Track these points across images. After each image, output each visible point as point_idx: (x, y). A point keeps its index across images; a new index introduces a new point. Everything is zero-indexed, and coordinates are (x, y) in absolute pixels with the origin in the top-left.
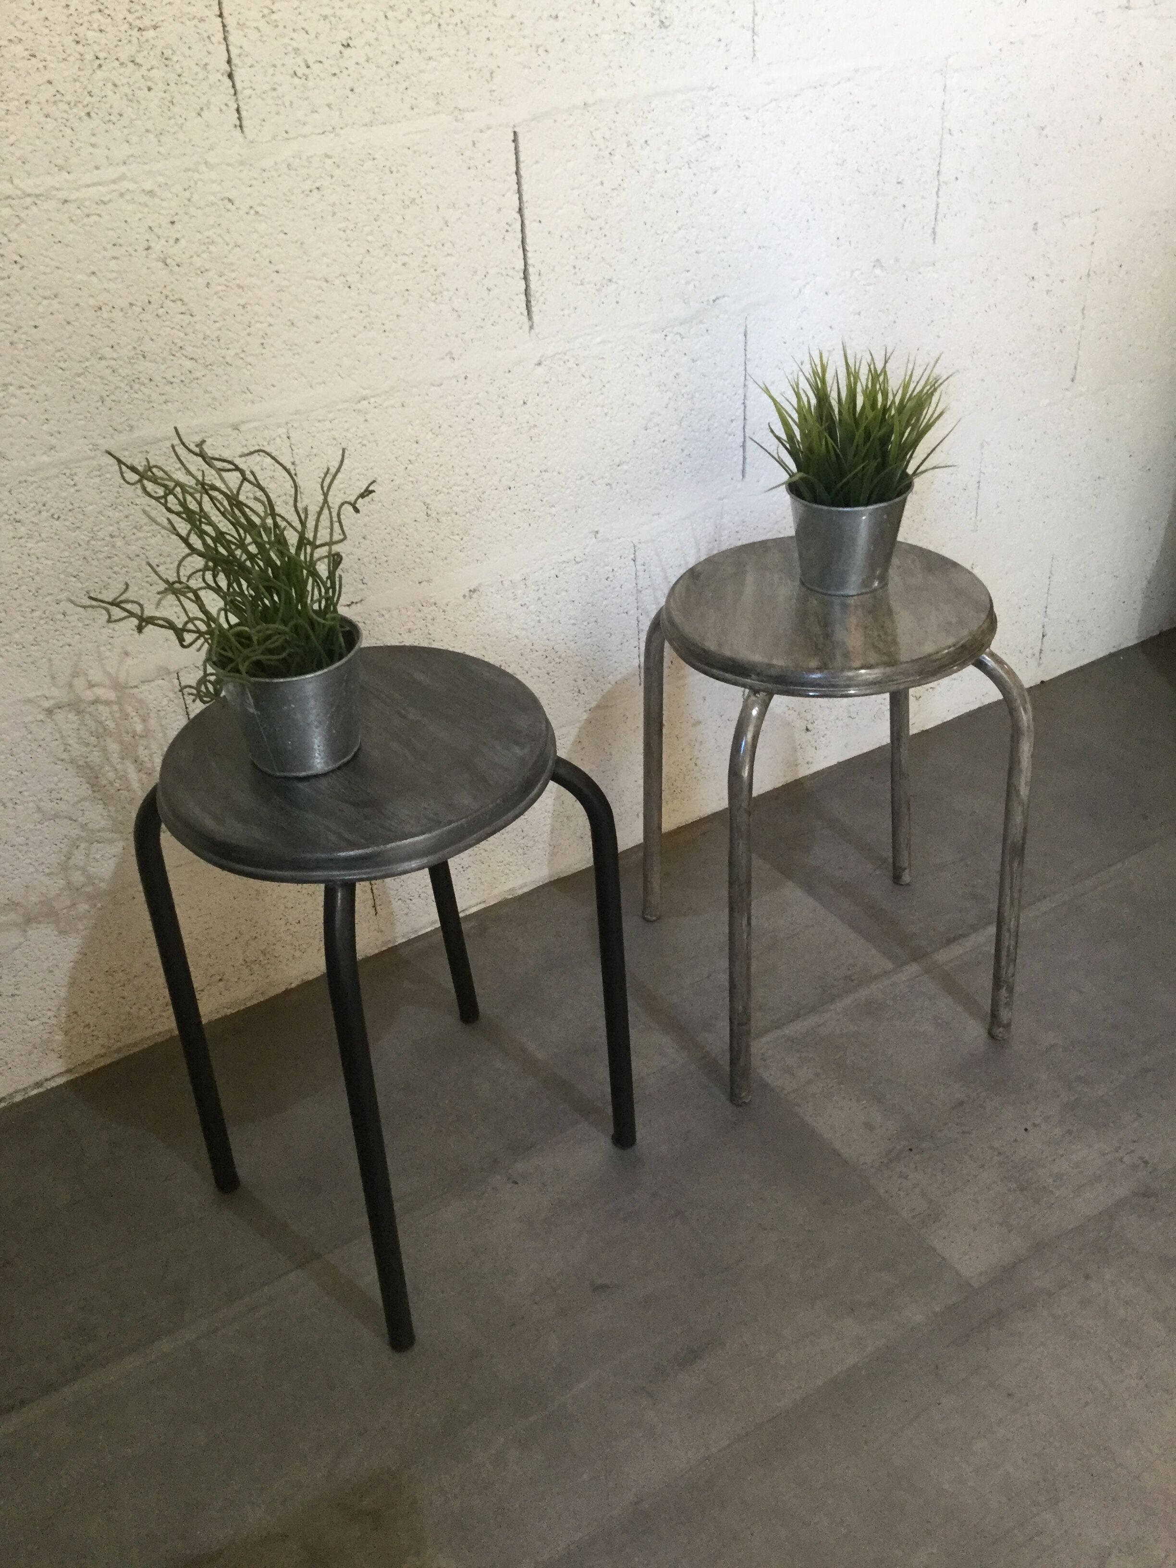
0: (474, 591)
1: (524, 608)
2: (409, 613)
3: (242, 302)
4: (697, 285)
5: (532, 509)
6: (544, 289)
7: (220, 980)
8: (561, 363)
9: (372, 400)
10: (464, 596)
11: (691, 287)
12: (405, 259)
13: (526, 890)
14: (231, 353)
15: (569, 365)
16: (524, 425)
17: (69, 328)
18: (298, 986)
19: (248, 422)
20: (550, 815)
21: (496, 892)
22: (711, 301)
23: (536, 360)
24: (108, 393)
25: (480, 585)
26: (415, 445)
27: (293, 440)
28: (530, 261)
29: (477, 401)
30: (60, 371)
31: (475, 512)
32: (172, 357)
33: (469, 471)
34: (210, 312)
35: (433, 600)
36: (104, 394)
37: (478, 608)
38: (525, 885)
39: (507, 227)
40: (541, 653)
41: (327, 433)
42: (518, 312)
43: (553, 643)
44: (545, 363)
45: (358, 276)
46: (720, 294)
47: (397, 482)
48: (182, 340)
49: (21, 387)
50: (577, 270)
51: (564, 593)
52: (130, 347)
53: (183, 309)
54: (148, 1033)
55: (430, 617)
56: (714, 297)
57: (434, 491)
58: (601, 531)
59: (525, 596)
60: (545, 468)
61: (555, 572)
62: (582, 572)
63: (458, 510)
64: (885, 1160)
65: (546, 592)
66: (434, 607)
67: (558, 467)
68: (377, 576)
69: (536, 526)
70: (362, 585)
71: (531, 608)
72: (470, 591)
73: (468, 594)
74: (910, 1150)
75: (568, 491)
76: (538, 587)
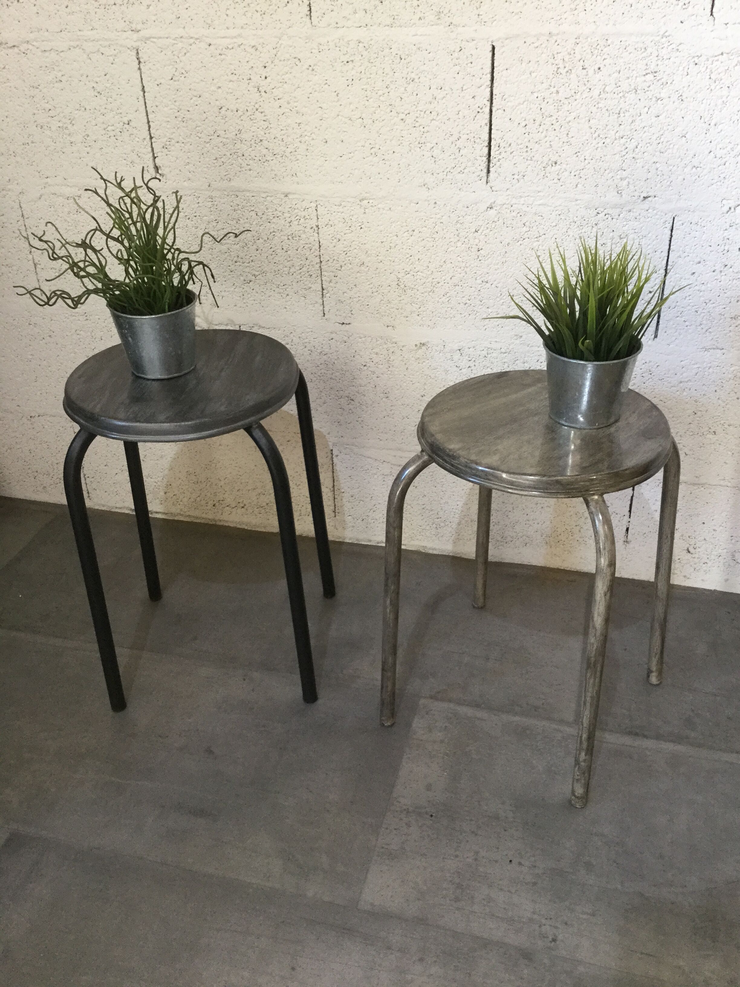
0: (424, 344)
1: (457, 369)
2: (378, 342)
3: (298, 121)
4: (631, 182)
5: (473, 305)
6: (500, 157)
7: (243, 507)
8: (509, 211)
9: (371, 201)
10: (416, 345)
11: (625, 183)
12: (403, 116)
13: (435, 552)
14: (289, 150)
15: (514, 214)
16: (473, 246)
17: (205, 115)
19: (294, 194)
20: (459, 512)
21: (412, 543)
22: (642, 198)
23: (488, 205)
24: (220, 157)
25: (428, 342)
26: (395, 237)
27: (319, 213)
28: (493, 136)
29: (441, 221)
30: (198, 138)
31: (430, 294)
32: (255, 145)
33: (430, 265)
34: (280, 123)
35: (394, 340)
36: (218, 156)
37: (425, 356)
38: (435, 549)
39: (479, 110)
41: (339, 214)
42: (480, 168)
44: (495, 208)
45: (371, 121)
46: (650, 194)
47: (380, 258)
48: (262, 136)
49: (178, 142)
50: (529, 149)
52: (234, 133)
53: (265, 118)
54: (204, 516)
55: (392, 350)
56: (645, 195)
57: (404, 271)
58: (524, 337)
59: (460, 361)
60: (486, 280)
61: (484, 353)
62: (505, 360)
63: (419, 288)
64: (411, 809)
65: (476, 364)
66: (394, 345)
67: (496, 282)
68: (361, 312)
69: (474, 317)
70: (350, 315)
71: (463, 370)
72: (421, 343)
73: (419, 345)
74: (432, 816)
75: (502, 301)
76: (470, 359)
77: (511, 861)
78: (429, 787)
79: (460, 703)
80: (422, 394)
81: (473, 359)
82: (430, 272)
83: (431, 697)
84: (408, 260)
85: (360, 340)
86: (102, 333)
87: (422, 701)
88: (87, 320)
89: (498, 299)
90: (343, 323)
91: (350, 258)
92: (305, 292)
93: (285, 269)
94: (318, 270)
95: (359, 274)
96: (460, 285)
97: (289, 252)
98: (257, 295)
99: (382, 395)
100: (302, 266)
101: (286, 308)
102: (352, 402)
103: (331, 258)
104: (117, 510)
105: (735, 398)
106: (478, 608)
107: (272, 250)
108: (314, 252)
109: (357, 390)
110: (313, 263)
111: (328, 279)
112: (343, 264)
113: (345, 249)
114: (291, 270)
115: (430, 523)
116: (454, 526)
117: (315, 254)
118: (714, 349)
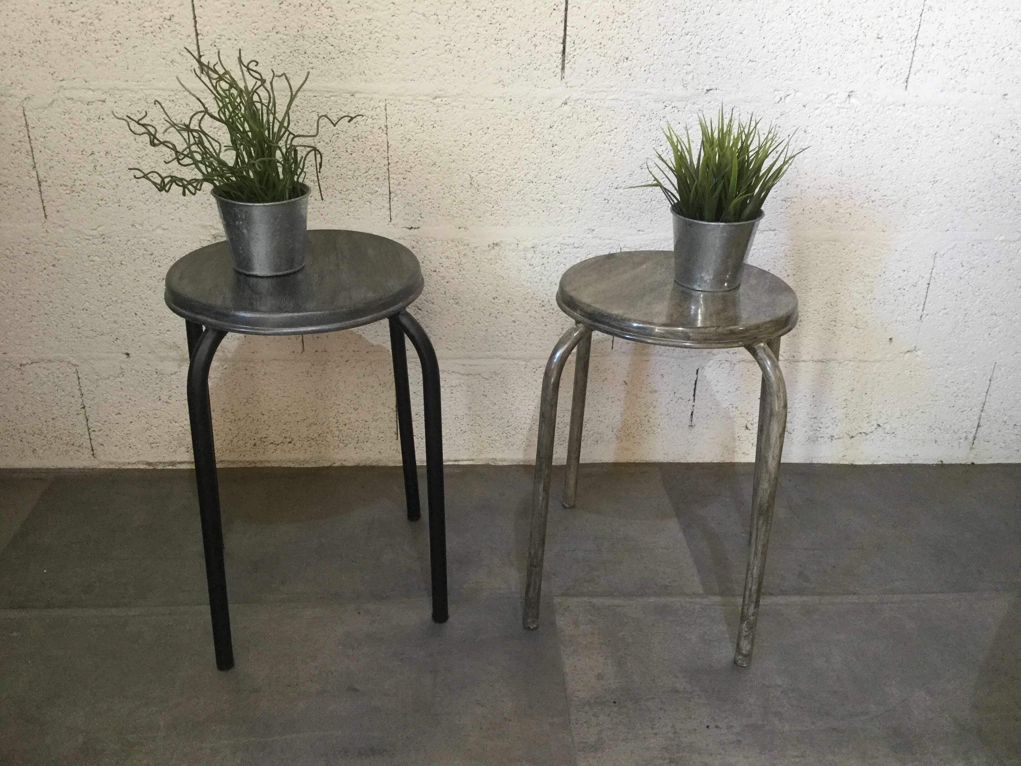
0: (497, 245)
1: (531, 267)
2: (449, 246)
3: (368, 17)
4: (696, 76)
5: (546, 201)
6: (575, 53)
7: (290, 442)
8: (582, 107)
9: (444, 99)
10: (489, 246)
11: (690, 76)
12: (480, 13)
13: (505, 463)
14: (357, 47)
15: (588, 109)
16: (548, 142)
17: (262, 10)
18: (338, 467)
19: (361, 92)
20: (531, 417)
21: (482, 456)
22: (705, 90)
23: (563, 100)
24: (279, 54)
25: (501, 241)
26: (469, 136)
27: (388, 112)
28: (568, 33)
29: (516, 117)
30: (253, 35)
31: (504, 192)
32: (320, 42)
33: (504, 163)
34: (347, 20)
35: (466, 242)
36: (276, 54)
37: (497, 257)
38: (505, 460)
39: (555, 7)
40: (540, 302)
41: (411, 113)
42: (555, 64)
43: (549, 298)
44: (569, 104)
45: (446, 17)
46: (712, 87)
47: (453, 157)
48: (328, 32)
49: (229, 39)
50: (602, 46)
51: (562, 265)
52: (296, 30)
53: (331, 14)
54: (241, 459)
55: (463, 253)
56: (708, 89)
57: (477, 170)
58: (596, 230)
59: (533, 259)
60: (560, 176)
61: (558, 249)
62: (578, 255)
63: (493, 187)
64: (592, 701)
65: (549, 261)
66: (467, 247)
67: (569, 178)
68: (431, 215)
69: (548, 213)
70: (420, 218)
71: (536, 268)
72: (494, 244)
73: (492, 246)
74: (615, 702)
75: (575, 196)
76: (543, 256)
77: (708, 727)
78: (599, 677)
79: (593, 594)
80: (495, 296)
81: (546, 257)
82: (504, 170)
83: (563, 595)
84: (482, 158)
85: (430, 244)
87: (557, 600)
88: (104, 243)
89: (571, 194)
90: (412, 228)
91: (421, 159)
92: (371, 197)
93: (350, 173)
94: (385, 173)
95: (430, 175)
96: (534, 182)
97: (354, 155)
98: (315, 202)
99: (452, 301)
100: (367, 169)
101: (348, 215)
102: (420, 312)
103: (400, 159)
104: (129, 467)
105: (786, 275)
106: (570, 508)
107: (335, 153)
108: (382, 154)
109: (425, 298)
110: (380, 165)
111: (397, 182)
112: (414, 165)
113: (416, 150)
114: (356, 174)
115: (500, 433)
116: (525, 432)
117: (382, 155)
118: (767, 231)
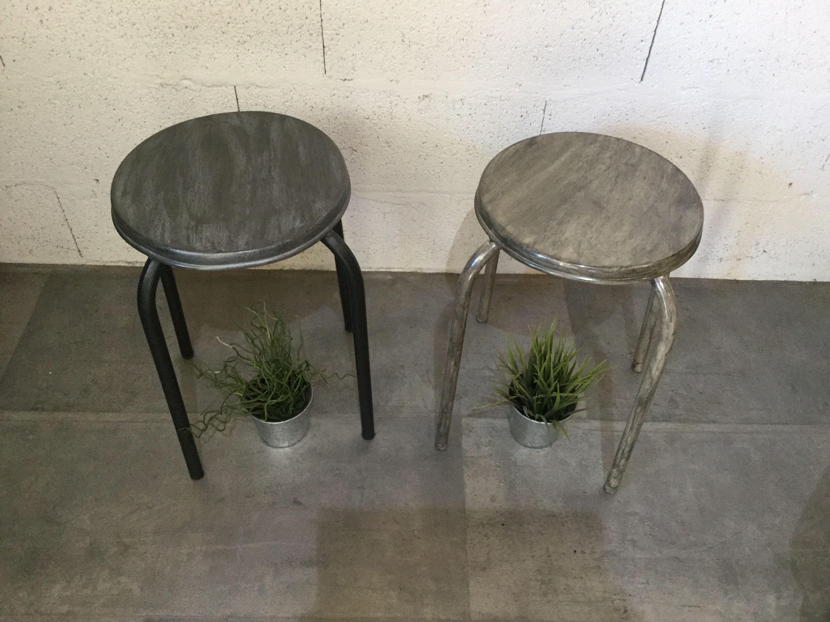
0: (427, 96)
1: (459, 117)
2: (381, 96)
10: (419, 98)
13: (429, 271)
20: (454, 238)
25: (431, 94)
31: (435, 48)
33: (436, 21)
35: (398, 94)
37: (427, 107)
40: (465, 147)
43: (475, 144)
47: (385, 15)
51: (488, 116)
55: (394, 103)
57: (409, 27)
58: (523, 85)
59: (461, 110)
60: (491, 34)
61: (485, 101)
62: (504, 107)
63: (424, 44)
64: (485, 522)
65: (476, 112)
66: (398, 98)
67: (500, 36)
68: (364, 68)
69: (477, 69)
70: (353, 71)
71: (464, 118)
72: (424, 96)
73: (422, 98)
74: (503, 525)
75: (505, 53)
76: (471, 107)
77: (575, 551)
80: (424, 141)
81: (474, 108)
82: (436, 28)
83: (470, 416)
84: (413, 17)
85: (363, 95)
86: (80, 101)
87: (464, 421)
88: (61, 88)
89: (502, 51)
90: (346, 79)
91: (353, 16)
92: (306, 51)
93: (284, 29)
94: (319, 29)
95: (362, 31)
96: (465, 39)
97: (287, 12)
98: (253, 55)
99: (384, 144)
100: (301, 25)
101: (285, 67)
102: (355, 153)
103: (332, 16)
104: (112, 264)
105: (702, 128)
106: (483, 322)
107: (269, 10)
108: (315, 11)
109: (360, 141)
110: (313, 22)
111: (330, 38)
112: (346, 22)
113: (348, 7)
114: (290, 30)
115: (427, 249)
116: (448, 249)
117: (316, 13)
118: (690, 88)
